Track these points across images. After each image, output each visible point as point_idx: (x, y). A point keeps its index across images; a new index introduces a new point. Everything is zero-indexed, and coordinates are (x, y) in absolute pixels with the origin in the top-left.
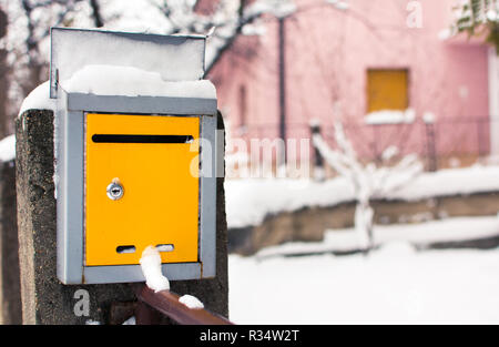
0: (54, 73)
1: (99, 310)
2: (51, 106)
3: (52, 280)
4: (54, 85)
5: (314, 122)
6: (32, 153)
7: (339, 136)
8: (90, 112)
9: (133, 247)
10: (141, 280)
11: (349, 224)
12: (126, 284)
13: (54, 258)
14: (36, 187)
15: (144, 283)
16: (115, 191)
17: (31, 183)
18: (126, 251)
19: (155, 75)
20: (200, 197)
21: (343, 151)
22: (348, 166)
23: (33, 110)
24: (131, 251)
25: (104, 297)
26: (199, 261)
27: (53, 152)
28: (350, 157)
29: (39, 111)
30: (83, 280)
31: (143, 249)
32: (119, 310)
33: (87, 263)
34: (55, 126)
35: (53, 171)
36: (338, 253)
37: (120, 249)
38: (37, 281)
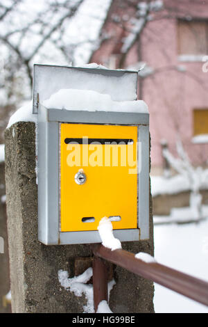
0: (36, 96)
1: (67, 263)
2: (33, 119)
3: (35, 241)
4: (36, 105)
5: (164, 141)
6: (20, 152)
7: (180, 149)
8: (63, 122)
9: (92, 218)
10: (99, 241)
11: (187, 205)
12: (85, 245)
13: (36, 227)
14: (23, 176)
15: (100, 244)
16: (81, 178)
17: (19, 173)
18: (88, 221)
19: (107, 97)
20: (138, 183)
21: (182, 159)
22: (185, 169)
23: (21, 122)
24: (91, 221)
25: (71, 254)
26: (138, 228)
27: (35, 152)
28: (187, 163)
29: (25, 123)
30: (59, 242)
31: (100, 220)
32: (80, 263)
33: (62, 229)
34: (36, 133)
35: (35, 165)
36: (180, 223)
37: (84, 219)
38: (25, 243)
